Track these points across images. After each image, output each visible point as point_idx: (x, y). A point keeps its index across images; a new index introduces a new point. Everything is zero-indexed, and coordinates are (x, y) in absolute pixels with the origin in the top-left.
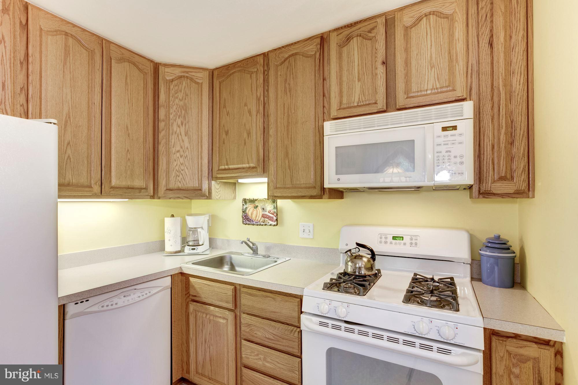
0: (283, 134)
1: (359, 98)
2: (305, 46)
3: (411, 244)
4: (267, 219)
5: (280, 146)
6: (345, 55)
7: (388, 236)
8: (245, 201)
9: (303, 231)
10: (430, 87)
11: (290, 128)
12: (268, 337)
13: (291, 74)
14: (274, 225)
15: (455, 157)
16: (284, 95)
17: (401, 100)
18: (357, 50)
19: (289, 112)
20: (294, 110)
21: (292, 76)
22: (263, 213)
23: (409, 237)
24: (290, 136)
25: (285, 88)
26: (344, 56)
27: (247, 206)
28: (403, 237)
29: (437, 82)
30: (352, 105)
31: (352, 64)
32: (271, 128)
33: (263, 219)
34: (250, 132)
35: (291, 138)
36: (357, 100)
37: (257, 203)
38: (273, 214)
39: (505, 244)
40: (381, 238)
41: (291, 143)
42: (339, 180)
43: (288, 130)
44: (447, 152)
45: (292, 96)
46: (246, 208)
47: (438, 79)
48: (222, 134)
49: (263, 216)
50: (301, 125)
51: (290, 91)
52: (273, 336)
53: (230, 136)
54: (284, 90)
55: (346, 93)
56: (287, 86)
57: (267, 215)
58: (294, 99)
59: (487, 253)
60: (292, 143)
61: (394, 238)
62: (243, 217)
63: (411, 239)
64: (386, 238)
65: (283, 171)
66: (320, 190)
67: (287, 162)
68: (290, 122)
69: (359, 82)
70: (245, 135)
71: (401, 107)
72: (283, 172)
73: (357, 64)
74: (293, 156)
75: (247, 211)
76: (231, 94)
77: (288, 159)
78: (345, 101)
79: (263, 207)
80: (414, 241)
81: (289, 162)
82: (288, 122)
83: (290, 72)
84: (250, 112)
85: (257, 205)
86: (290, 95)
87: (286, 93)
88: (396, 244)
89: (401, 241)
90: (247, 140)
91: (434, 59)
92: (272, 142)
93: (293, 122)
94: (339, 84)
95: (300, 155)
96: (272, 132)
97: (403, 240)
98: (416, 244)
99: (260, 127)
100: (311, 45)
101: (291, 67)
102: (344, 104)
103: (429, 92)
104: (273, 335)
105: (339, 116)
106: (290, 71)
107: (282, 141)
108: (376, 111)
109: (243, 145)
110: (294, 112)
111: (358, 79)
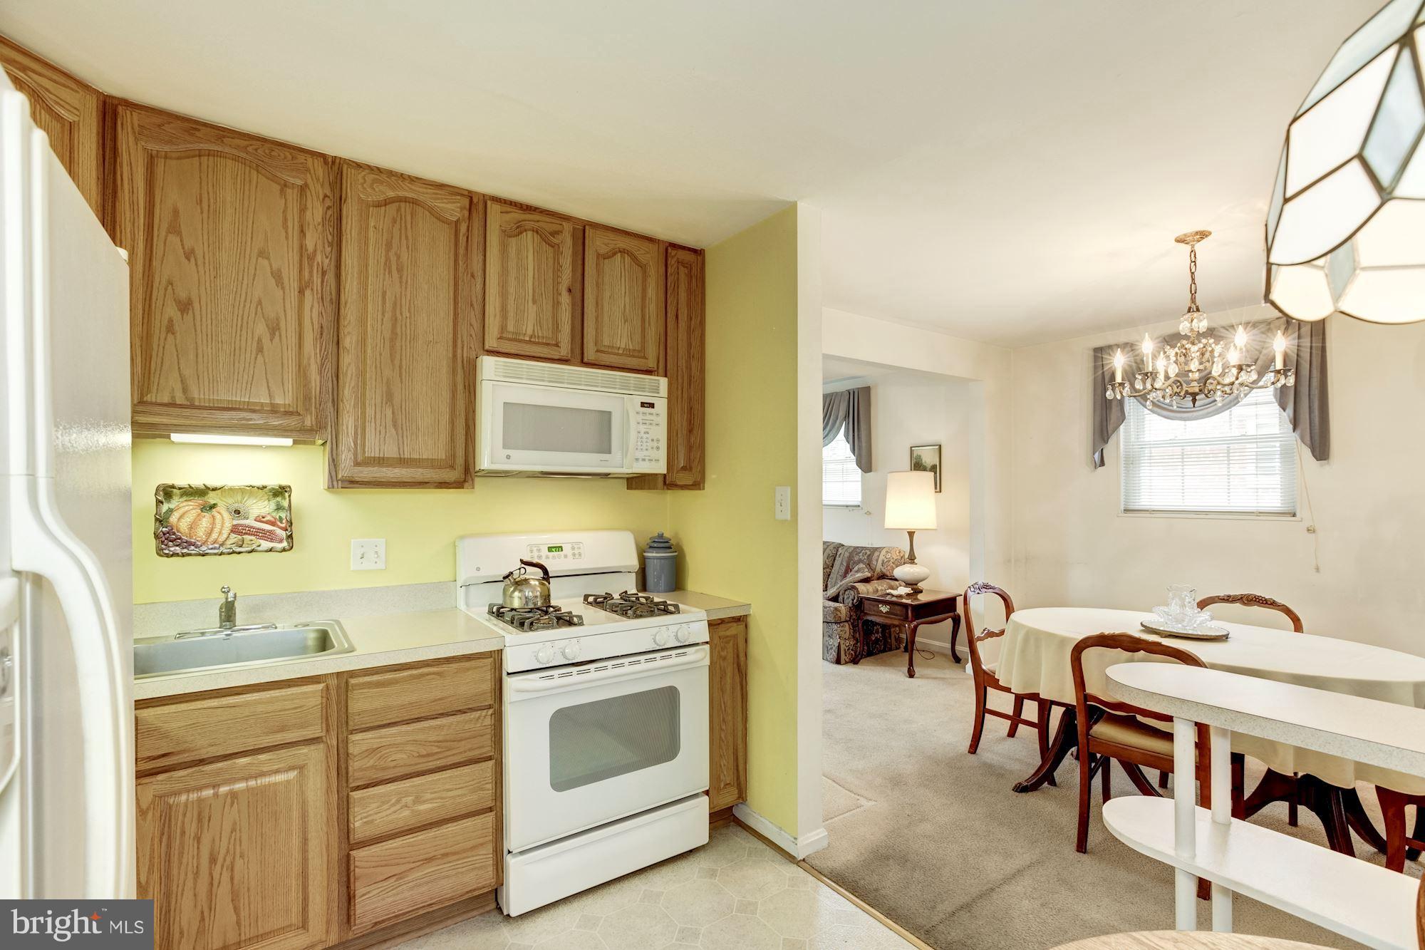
0: (381, 355)
1: (534, 330)
2: (438, 199)
3: (574, 555)
4: (253, 538)
5: (371, 378)
6: (512, 251)
7: (541, 547)
8: (167, 492)
9: (360, 556)
10: (623, 346)
11: (398, 344)
12: (425, 753)
13: (403, 237)
14: (284, 550)
15: (653, 440)
16: (384, 274)
17: (590, 355)
18: (532, 252)
19: (395, 311)
20: (409, 311)
21: (404, 242)
22: (235, 522)
23: (570, 546)
24: (397, 362)
25: (388, 259)
26: (510, 251)
27: (172, 506)
28: (561, 547)
29: (630, 343)
30: (521, 337)
31: (523, 271)
32: (349, 333)
33: (234, 538)
34: (278, 325)
35: (400, 367)
36: (530, 332)
37: (212, 498)
38: (273, 524)
39: (667, 542)
40: (532, 551)
41: (401, 376)
42: (508, 457)
43: (392, 347)
44: (645, 433)
45: (404, 281)
46: (170, 511)
47: (631, 339)
48: (160, 303)
49: (235, 530)
50: (426, 346)
51: (400, 270)
52: (437, 746)
53: (198, 318)
54: (385, 264)
55: (512, 315)
56: (393, 259)
57: (252, 527)
58: (409, 289)
59: (654, 555)
60: (404, 377)
61: (550, 549)
62: (156, 536)
63: (573, 548)
64: (539, 550)
65: (378, 430)
66: (463, 472)
67: (389, 413)
68: (399, 333)
69: (534, 304)
70: (261, 329)
71: (590, 361)
72: (378, 433)
73: (532, 276)
74: (404, 404)
75: (173, 519)
76: (205, 208)
77: (393, 407)
78: (511, 328)
79: (236, 506)
80: (576, 551)
81: (393, 413)
82: (394, 332)
83: (401, 233)
84: (277, 276)
85: (212, 502)
86: (401, 277)
87: (390, 272)
88: (554, 557)
89: (560, 553)
90: (266, 341)
91: (627, 311)
92: (349, 364)
93: (406, 334)
94: (501, 294)
95: (421, 403)
96: (351, 343)
97: (562, 550)
98: (580, 555)
99: (312, 323)
100: (451, 203)
101: (403, 222)
102: (509, 332)
103: (621, 352)
104: (436, 744)
105: (501, 350)
106: (400, 230)
107: (376, 367)
108: (557, 357)
109: (254, 352)
110: (408, 316)
111: (533, 299)
